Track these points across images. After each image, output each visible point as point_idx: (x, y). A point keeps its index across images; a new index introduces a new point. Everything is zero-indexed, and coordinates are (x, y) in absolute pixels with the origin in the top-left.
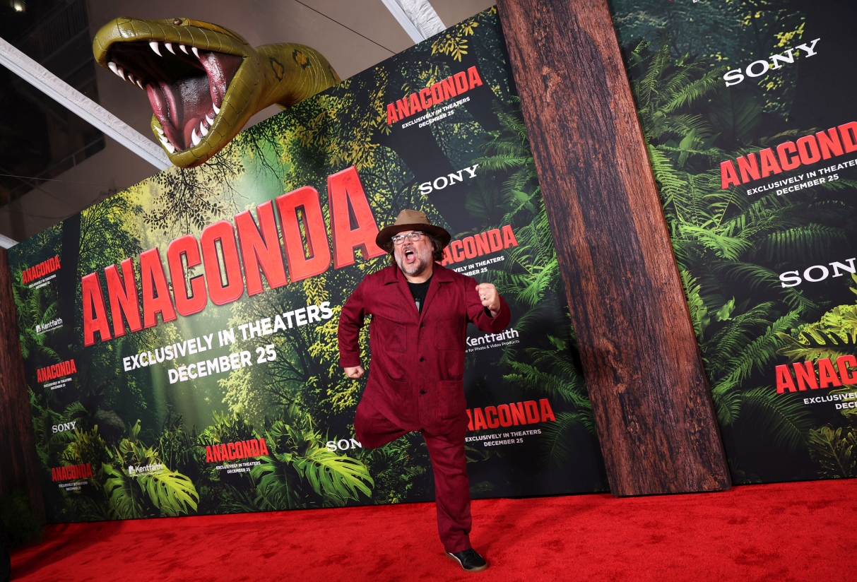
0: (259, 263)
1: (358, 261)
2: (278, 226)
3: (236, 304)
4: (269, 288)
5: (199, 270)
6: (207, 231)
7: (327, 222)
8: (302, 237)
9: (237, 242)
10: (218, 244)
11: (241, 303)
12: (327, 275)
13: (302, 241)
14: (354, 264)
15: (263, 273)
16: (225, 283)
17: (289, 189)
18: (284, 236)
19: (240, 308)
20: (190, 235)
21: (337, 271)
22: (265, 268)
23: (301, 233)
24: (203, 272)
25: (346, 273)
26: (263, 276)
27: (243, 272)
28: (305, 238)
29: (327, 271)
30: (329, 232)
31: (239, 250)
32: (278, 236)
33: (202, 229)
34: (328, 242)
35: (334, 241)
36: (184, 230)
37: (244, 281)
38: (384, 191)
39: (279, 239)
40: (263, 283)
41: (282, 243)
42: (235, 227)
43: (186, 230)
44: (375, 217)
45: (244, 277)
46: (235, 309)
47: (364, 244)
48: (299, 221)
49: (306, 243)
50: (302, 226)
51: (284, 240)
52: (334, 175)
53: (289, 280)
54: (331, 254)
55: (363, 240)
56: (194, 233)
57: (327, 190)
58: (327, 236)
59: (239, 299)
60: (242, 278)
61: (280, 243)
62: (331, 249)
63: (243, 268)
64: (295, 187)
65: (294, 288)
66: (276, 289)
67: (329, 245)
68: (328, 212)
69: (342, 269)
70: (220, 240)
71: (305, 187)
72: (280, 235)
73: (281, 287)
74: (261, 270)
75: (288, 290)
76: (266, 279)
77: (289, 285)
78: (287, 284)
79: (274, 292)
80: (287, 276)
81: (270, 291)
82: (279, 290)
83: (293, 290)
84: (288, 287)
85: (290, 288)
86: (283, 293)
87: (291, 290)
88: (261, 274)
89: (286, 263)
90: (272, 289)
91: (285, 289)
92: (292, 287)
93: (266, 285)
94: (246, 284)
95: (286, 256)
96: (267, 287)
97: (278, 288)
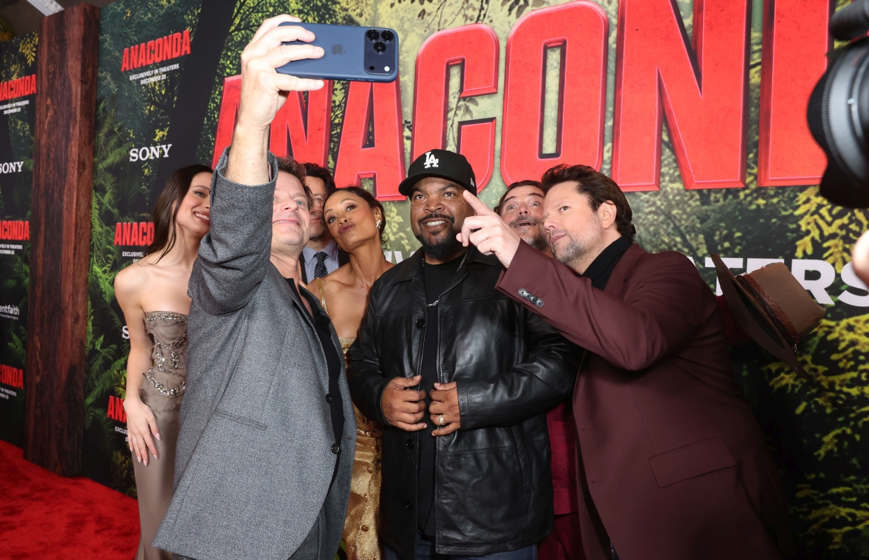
0: (664, 117)
2: (756, 35)
4: (678, 185)
5: (489, 107)
6: (533, 20)
10: (554, 57)
15: (672, 146)
16: (550, 146)
18: (766, 62)
20: (485, 25)
22: (682, 135)
24: (498, 114)
26: (667, 152)
27: (608, 133)
31: (611, 79)
32: (748, 60)
33: (519, 14)
36: (470, 12)
37: (607, 155)
39: (748, 67)
40: (664, 170)
41: (755, 78)
42: (614, 21)
43: (476, 14)
45: (608, 146)
53: (749, 179)
56: (495, 23)
60: (602, 144)
61: (747, 80)
63: (609, 123)
65: (761, 202)
66: (700, 191)
70: (563, 47)
72: (756, 58)
73: (718, 191)
74: (665, 138)
75: (740, 203)
76: (676, 161)
77: (747, 192)
78: (741, 185)
79: (692, 197)
80: (749, 167)
81: (679, 194)
82: (709, 195)
83: (758, 206)
84: (742, 195)
85: (749, 199)
86: (722, 208)
87: (751, 203)
88: (663, 146)
89: (754, 135)
90: (687, 190)
91: (730, 197)
92: (756, 198)
93: (671, 176)
94: (611, 163)
95: (758, 115)
96: (672, 181)
97: (709, 190)
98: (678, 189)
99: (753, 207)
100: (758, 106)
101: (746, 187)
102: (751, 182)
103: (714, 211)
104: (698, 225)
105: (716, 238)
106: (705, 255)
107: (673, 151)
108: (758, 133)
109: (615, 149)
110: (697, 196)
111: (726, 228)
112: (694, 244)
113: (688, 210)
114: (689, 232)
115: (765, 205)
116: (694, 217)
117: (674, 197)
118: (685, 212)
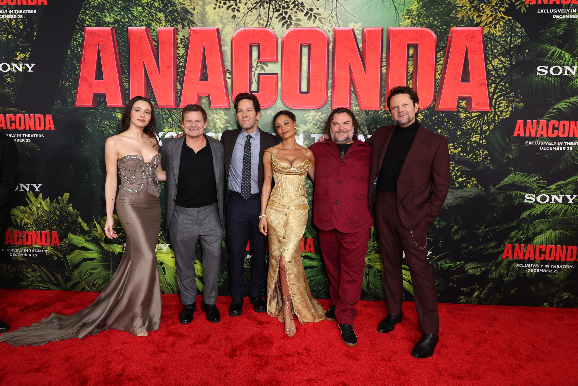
0: (352, 82)
1: (461, 110)
2: (384, 55)
3: (313, 113)
4: (358, 108)
5: (274, 68)
6: (294, 32)
7: (439, 67)
8: (408, 72)
9: (331, 54)
10: (305, 50)
11: (320, 113)
12: (426, 113)
13: (407, 76)
14: (455, 112)
15: (355, 93)
16: (304, 89)
17: (405, 24)
18: (388, 66)
19: (318, 118)
20: (270, 29)
21: (438, 113)
22: (359, 89)
23: (408, 68)
24: (279, 72)
25: (445, 116)
26: (353, 95)
27: (330, 85)
28: (411, 75)
29: (426, 110)
30: (438, 77)
31: (330, 63)
32: (381, 64)
33: (288, 27)
34: (435, 85)
35: (441, 86)
36: (262, 22)
37: (330, 94)
38: (502, 59)
39: (382, 67)
40: (352, 102)
41: (384, 71)
42: (331, 40)
43: (265, 23)
44: (488, 79)
45: (330, 90)
46: (311, 117)
47: (470, 97)
48: (408, 57)
49: (410, 79)
50: (411, 63)
51: (387, 69)
52: (459, 29)
53: (382, 107)
54: (435, 96)
55: (471, 94)
56: (276, 29)
57: (447, 39)
58: (435, 79)
59: (318, 109)
60: (328, 90)
61: (381, 71)
62: (435, 92)
63: (330, 81)
64: (414, 25)
65: (386, 115)
66: (365, 111)
67: (435, 88)
68: (442, 59)
69: (442, 112)
70: (309, 46)
71: (424, 28)
72: (384, 64)
73: (372, 111)
74: (352, 89)
75: (379, 115)
76: (356, 99)
77: (381, 111)
78: (379, 109)
79: (363, 112)
80: (382, 103)
81: (358, 111)
82: (369, 112)
83: (385, 117)
84: (380, 112)
85: (382, 114)
86: (373, 117)
87: (383, 116)
88: (352, 93)
89: (383, 91)
90: (361, 110)
91: (376, 113)
92: (384, 114)
93: (355, 104)
94: (331, 97)
95: (385, 84)
96: (355, 106)
97: (369, 110)
98: (357, 109)
99: (383, 117)
100: (385, 81)
101: (381, 110)
102: (383, 108)
103: (370, 118)
104: (365, 123)
105: (371, 128)
106: (367, 134)
107: (356, 95)
108: (385, 91)
109: (333, 92)
110: (365, 112)
111: (374, 124)
112: (363, 130)
113: (361, 117)
114: (361, 126)
115: (387, 116)
116: (363, 120)
117: (356, 112)
118: (360, 118)
